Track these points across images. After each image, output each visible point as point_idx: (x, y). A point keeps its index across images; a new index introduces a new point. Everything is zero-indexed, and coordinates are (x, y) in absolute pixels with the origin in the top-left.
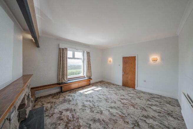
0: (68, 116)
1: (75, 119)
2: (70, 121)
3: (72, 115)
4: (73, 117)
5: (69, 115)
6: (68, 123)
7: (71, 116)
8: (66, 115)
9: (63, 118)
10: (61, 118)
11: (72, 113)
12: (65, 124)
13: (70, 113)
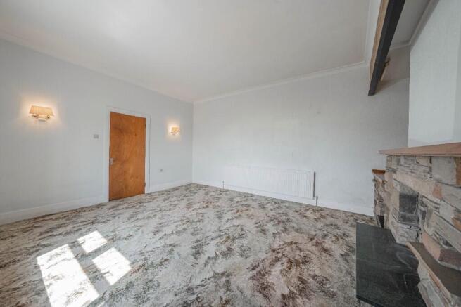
0: (284, 272)
1: (280, 255)
2: (290, 262)
3: (272, 265)
4: (277, 260)
5: (278, 272)
6: (298, 264)
7: (279, 264)
8: (285, 278)
9: (295, 281)
10: (301, 286)
11: (268, 269)
12: (303, 267)
13: (269, 273)
